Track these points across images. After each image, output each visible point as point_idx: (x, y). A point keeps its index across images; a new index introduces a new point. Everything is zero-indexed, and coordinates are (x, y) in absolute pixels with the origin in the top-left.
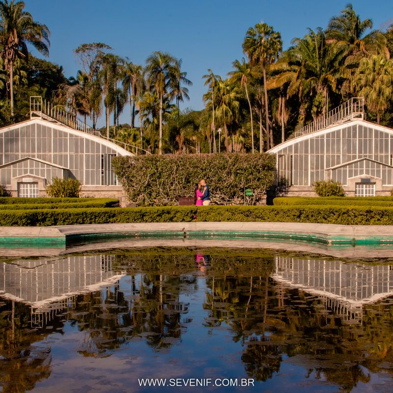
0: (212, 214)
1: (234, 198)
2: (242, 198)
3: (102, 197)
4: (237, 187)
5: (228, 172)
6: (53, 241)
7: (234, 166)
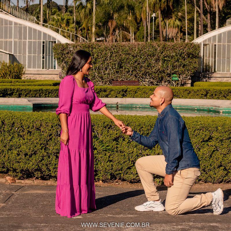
0: (139, 92)
1: (161, 82)
2: (169, 83)
3: (42, 79)
4: (164, 73)
5: (157, 59)
6: (23, 107)
7: (162, 53)
